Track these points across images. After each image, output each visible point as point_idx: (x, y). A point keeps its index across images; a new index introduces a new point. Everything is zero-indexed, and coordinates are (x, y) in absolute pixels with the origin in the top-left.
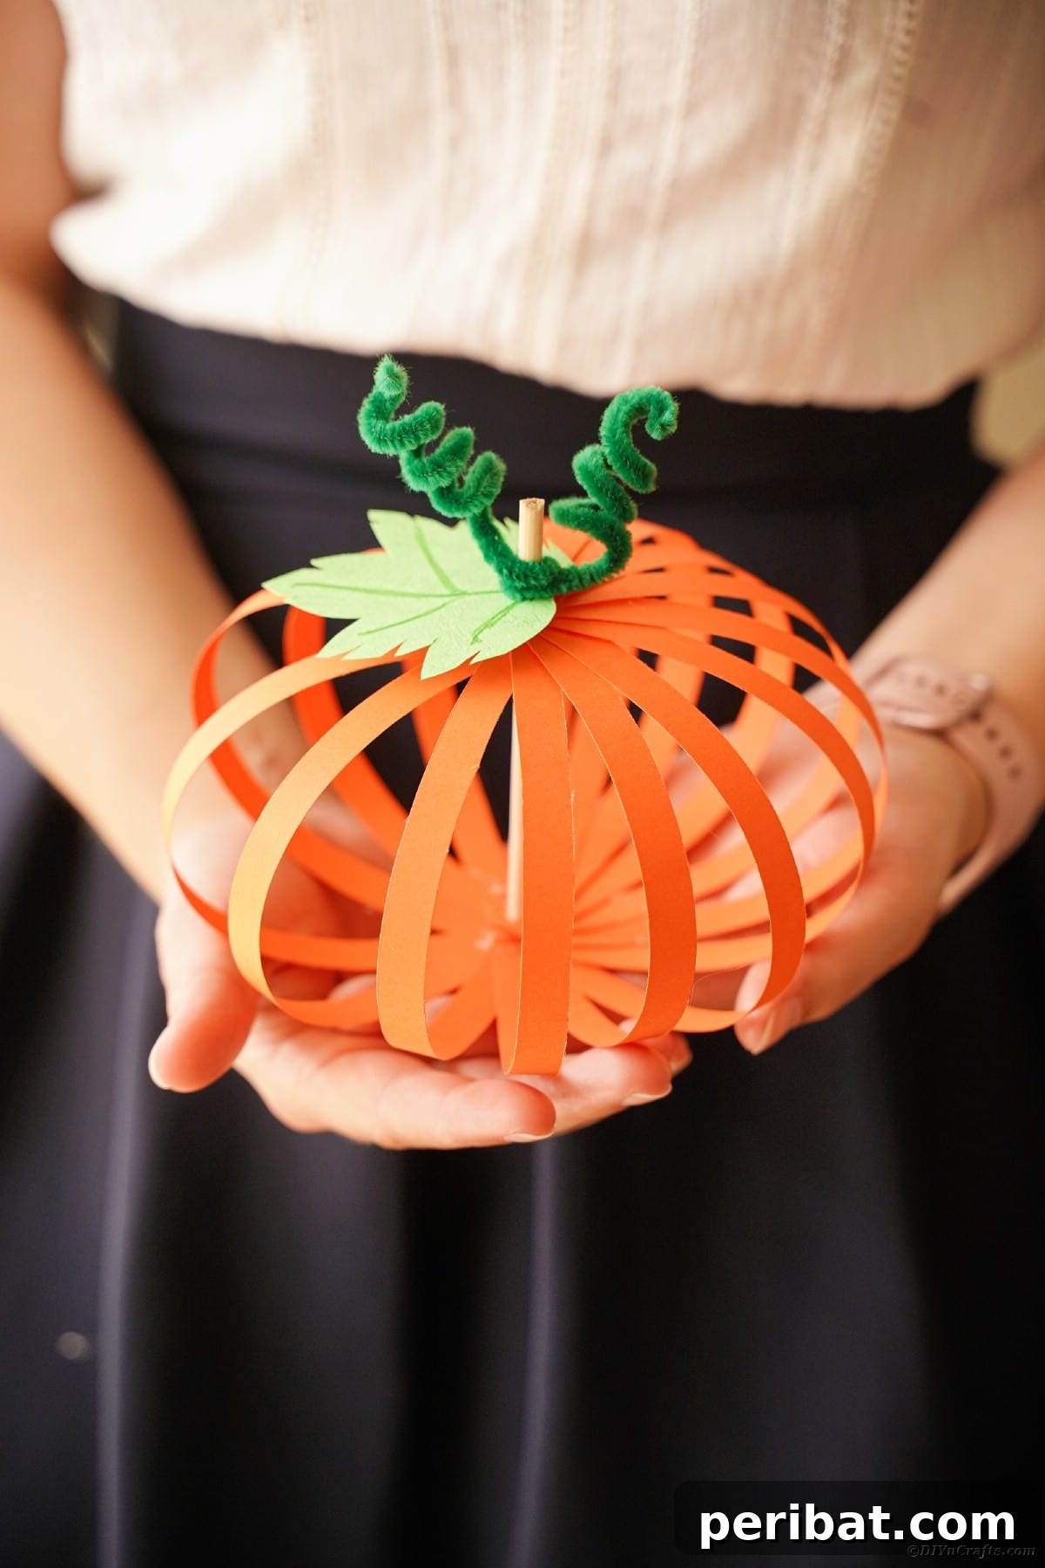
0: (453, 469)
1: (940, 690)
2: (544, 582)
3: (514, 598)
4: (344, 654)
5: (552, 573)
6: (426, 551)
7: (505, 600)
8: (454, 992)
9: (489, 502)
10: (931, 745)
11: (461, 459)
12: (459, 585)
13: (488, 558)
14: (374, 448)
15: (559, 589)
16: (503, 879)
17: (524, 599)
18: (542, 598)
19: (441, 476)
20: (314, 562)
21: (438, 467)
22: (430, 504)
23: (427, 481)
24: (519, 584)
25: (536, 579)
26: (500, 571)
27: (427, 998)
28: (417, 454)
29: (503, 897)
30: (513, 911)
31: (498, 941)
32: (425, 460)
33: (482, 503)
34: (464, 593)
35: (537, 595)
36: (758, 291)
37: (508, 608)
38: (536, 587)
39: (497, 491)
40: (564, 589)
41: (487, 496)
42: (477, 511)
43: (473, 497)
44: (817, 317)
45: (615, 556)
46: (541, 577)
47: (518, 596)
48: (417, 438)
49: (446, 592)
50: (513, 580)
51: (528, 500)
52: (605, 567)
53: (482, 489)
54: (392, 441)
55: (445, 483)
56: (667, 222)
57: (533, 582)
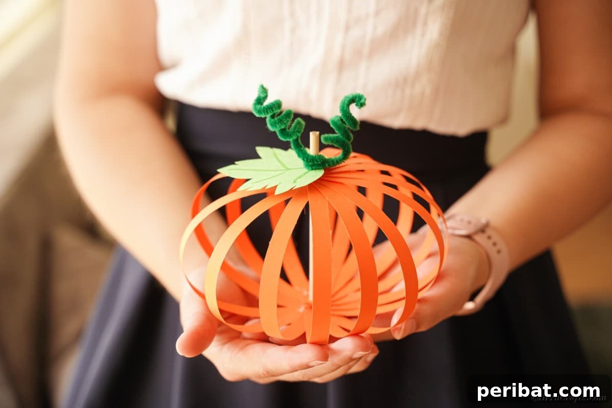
0: (285, 122)
1: (469, 223)
2: (320, 163)
3: (309, 169)
4: (247, 189)
5: (322, 160)
6: (277, 158)
7: (306, 170)
8: (289, 324)
9: (299, 135)
10: (466, 241)
11: (289, 118)
12: (289, 167)
13: (299, 156)
14: (257, 115)
15: (325, 165)
16: (308, 290)
17: (312, 169)
18: (319, 169)
19: (281, 124)
20: (236, 163)
21: (281, 121)
22: (277, 137)
23: (277, 127)
24: (310, 164)
25: (317, 161)
26: (304, 160)
27: (280, 325)
28: (273, 117)
29: (308, 296)
30: (311, 298)
31: (306, 308)
32: (276, 119)
33: (297, 135)
34: (291, 169)
35: (317, 168)
36: (405, 80)
37: (306, 173)
38: (316, 164)
39: (302, 131)
40: (327, 165)
41: (299, 132)
42: (295, 138)
43: (293, 132)
44: (428, 91)
45: (345, 153)
46: (319, 160)
47: (310, 168)
48: (273, 110)
49: (283, 168)
50: (308, 162)
51: (313, 132)
52: (341, 157)
53: (297, 129)
54: (264, 112)
55: (283, 127)
56: (371, 55)
57: (316, 163)
